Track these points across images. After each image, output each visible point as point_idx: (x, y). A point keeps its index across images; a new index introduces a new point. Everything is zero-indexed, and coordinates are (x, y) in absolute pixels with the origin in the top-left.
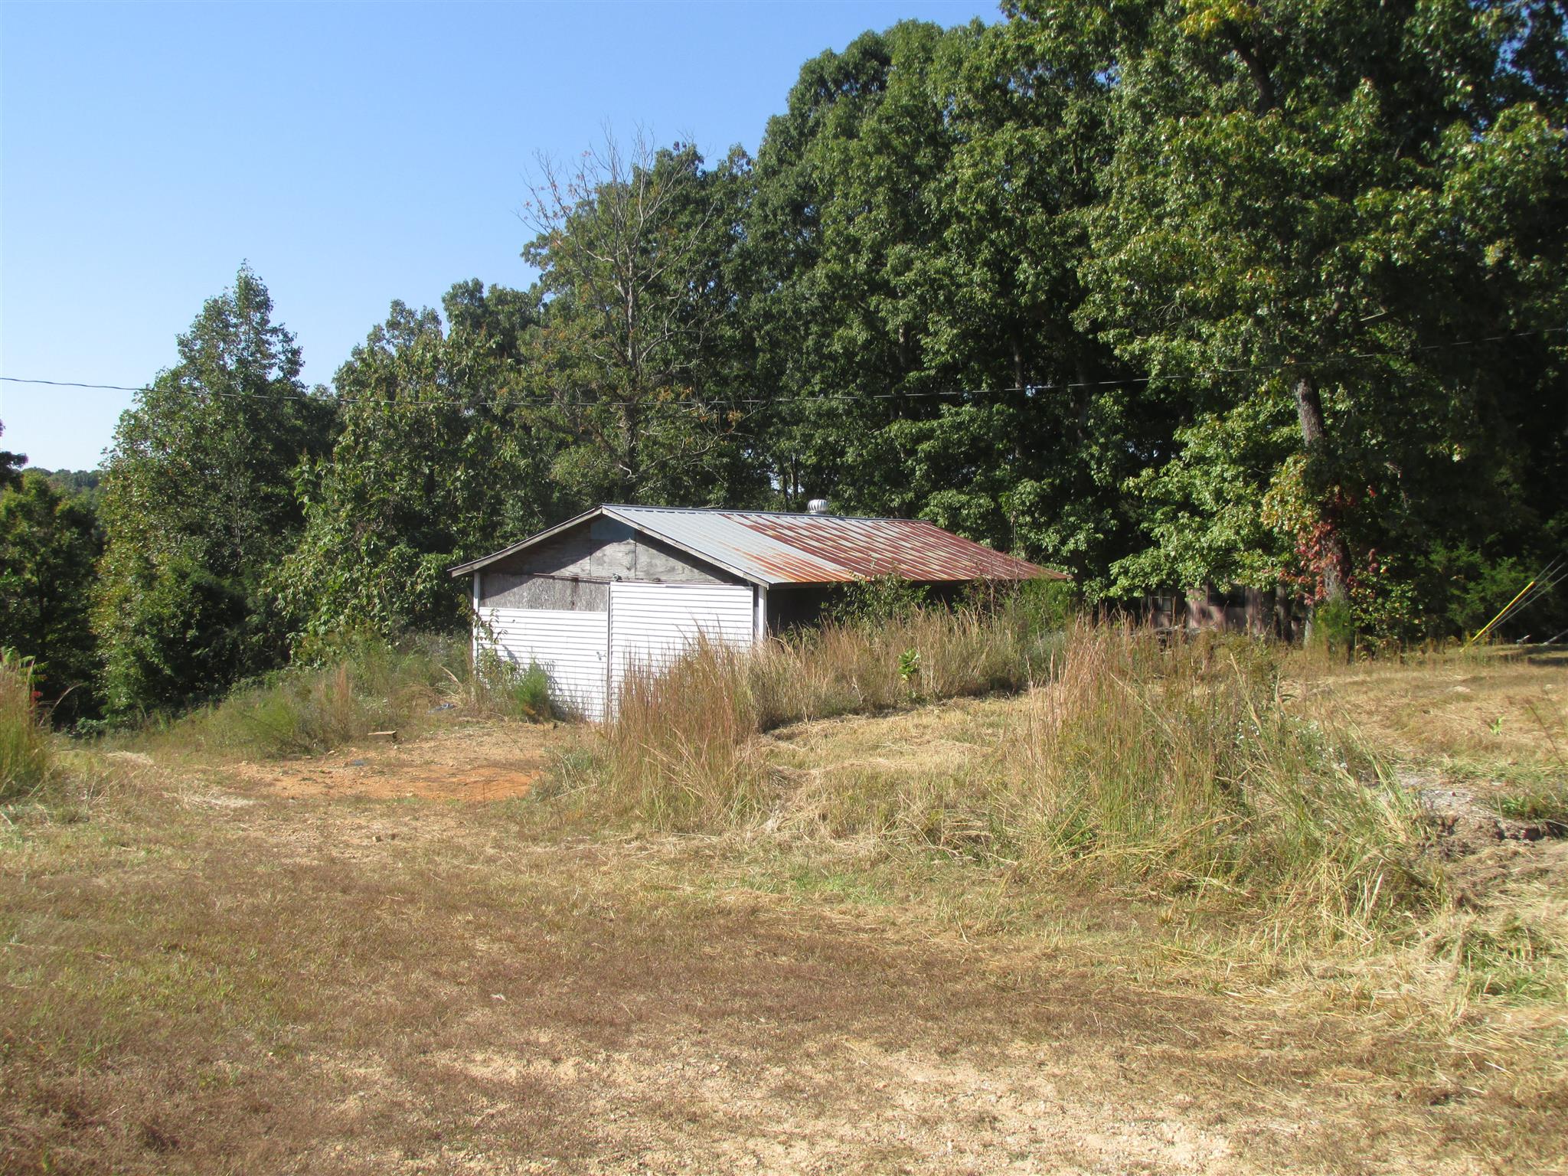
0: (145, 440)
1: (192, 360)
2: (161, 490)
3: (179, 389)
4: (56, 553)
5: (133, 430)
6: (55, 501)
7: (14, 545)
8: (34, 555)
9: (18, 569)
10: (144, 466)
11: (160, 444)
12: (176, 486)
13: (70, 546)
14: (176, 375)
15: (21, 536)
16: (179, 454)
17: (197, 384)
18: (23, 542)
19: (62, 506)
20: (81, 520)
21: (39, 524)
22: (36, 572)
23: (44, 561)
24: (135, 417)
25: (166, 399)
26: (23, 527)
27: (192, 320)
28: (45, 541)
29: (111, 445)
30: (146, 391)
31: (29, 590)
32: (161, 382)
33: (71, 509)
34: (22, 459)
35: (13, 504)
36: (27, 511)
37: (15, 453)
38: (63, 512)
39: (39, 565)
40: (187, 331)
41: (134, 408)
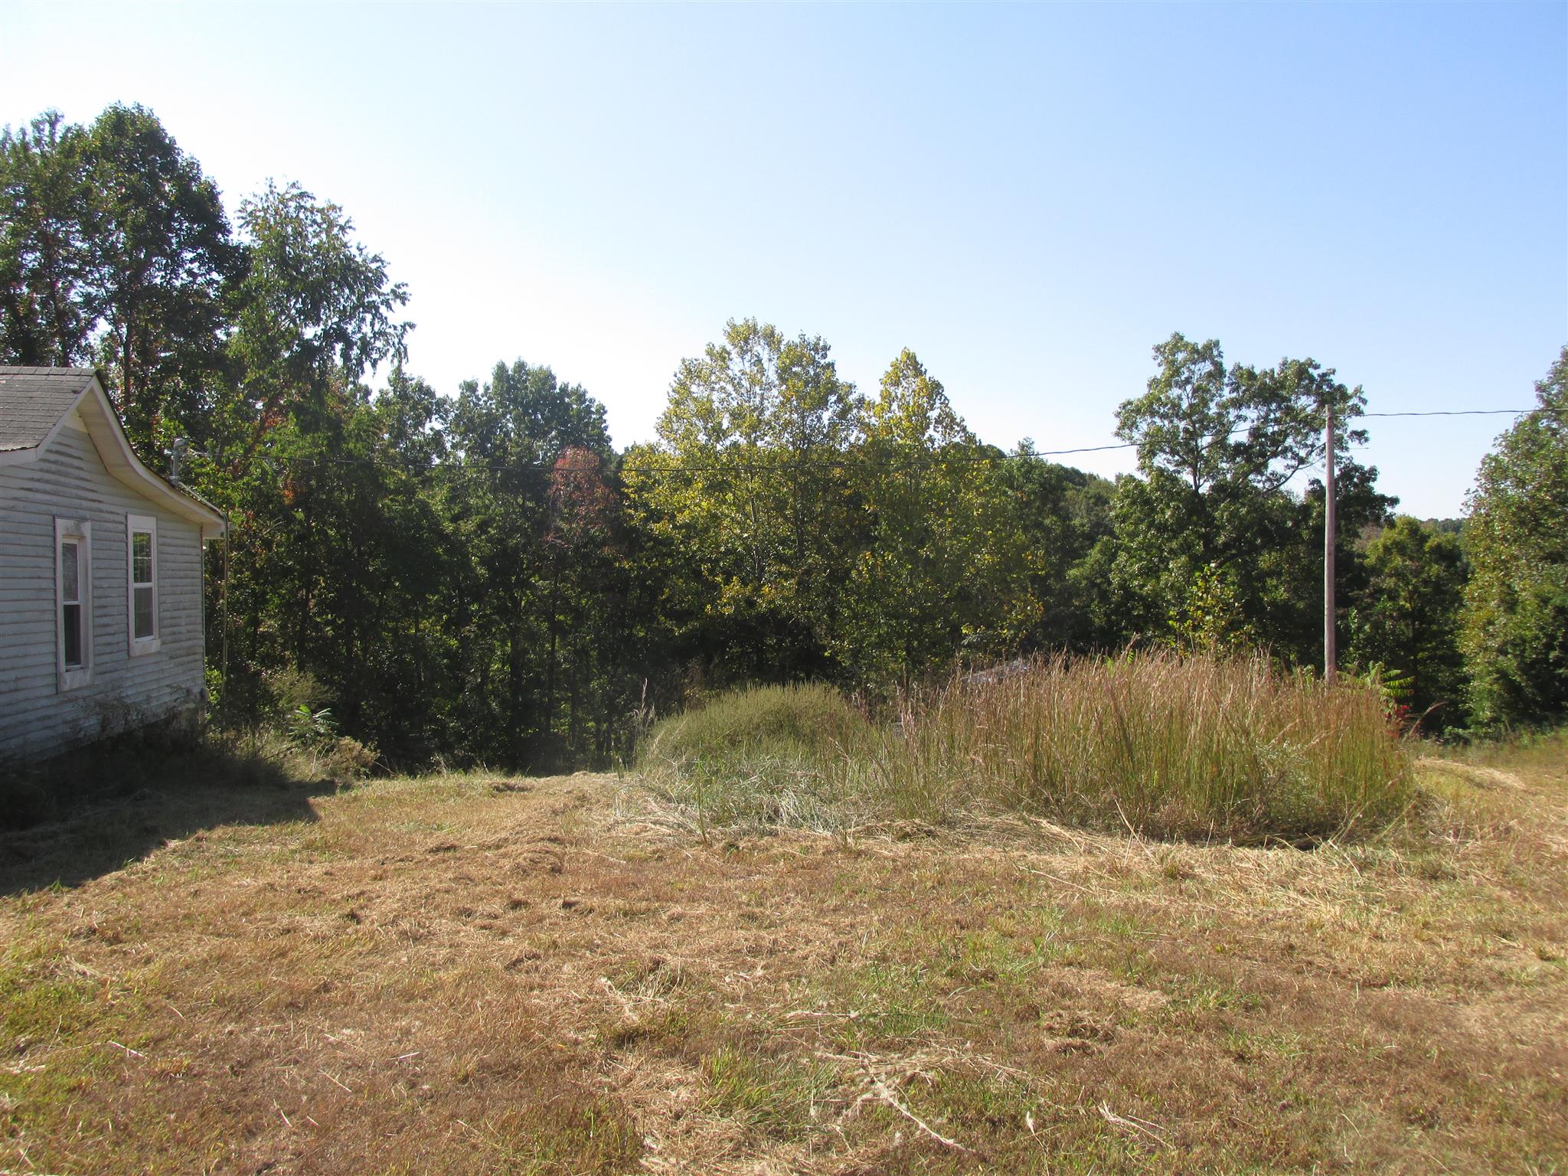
0: (1506, 479)
1: (1548, 403)
2: (1522, 523)
3: (1538, 432)
4: (1426, 583)
5: (1494, 471)
6: (1424, 539)
7: (1391, 576)
8: (1407, 584)
9: (1393, 596)
10: (1504, 502)
11: (1521, 483)
12: (1536, 520)
13: (1438, 576)
14: (1534, 418)
15: (1396, 569)
16: (1539, 490)
17: (1555, 425)
18: (1398, 574)
19: (1431, 543)
20: (1449, 556)
21: (1411, 559)
22: (1410, 599)
23: (1415, 587)
24: (1495, 459)
25: (1526, 441)
26: (1398, 561)
27: (1549, 367)
28: (1417, 573)
29: (1474, 486)
30: (1504, 437)
31: (1403, 615)
32: (1519, 427)
33: (1439, 546)
34: (1394, 501)
35: (1389, 543)
36: (1400, 548)
37: (1389, 495)
38: (1431, 547)
39: (1412, 593)
40: (1544, 378)
41: (1494, 452)
